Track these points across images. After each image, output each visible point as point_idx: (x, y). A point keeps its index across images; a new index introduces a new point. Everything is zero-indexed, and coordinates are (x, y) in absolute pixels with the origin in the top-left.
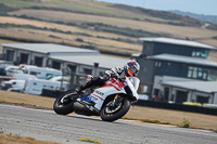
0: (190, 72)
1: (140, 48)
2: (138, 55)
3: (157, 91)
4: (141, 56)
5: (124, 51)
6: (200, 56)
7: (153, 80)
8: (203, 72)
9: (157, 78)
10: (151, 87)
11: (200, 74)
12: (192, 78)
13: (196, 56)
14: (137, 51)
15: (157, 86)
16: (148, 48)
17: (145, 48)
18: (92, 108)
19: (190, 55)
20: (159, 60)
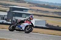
0: (23, 16)
1: (9, 9)
2: (8, 11)
3: (14, 21)
4: (9, 11)
5: (4, 10)
6: (26, 11)
7: (12, 18)
8: (27, 15)
9: (14, 17)
10: (12, 20)
11: (26, 16)
12: (23, 17)
13: (24, 11)
14: (8, 10)
15: (14, 20)
16: (11, 9)
17: (10, 9)
18: (21, 29)
19: (23, 11)
20: (14, 12)
